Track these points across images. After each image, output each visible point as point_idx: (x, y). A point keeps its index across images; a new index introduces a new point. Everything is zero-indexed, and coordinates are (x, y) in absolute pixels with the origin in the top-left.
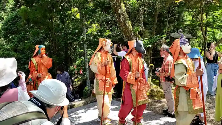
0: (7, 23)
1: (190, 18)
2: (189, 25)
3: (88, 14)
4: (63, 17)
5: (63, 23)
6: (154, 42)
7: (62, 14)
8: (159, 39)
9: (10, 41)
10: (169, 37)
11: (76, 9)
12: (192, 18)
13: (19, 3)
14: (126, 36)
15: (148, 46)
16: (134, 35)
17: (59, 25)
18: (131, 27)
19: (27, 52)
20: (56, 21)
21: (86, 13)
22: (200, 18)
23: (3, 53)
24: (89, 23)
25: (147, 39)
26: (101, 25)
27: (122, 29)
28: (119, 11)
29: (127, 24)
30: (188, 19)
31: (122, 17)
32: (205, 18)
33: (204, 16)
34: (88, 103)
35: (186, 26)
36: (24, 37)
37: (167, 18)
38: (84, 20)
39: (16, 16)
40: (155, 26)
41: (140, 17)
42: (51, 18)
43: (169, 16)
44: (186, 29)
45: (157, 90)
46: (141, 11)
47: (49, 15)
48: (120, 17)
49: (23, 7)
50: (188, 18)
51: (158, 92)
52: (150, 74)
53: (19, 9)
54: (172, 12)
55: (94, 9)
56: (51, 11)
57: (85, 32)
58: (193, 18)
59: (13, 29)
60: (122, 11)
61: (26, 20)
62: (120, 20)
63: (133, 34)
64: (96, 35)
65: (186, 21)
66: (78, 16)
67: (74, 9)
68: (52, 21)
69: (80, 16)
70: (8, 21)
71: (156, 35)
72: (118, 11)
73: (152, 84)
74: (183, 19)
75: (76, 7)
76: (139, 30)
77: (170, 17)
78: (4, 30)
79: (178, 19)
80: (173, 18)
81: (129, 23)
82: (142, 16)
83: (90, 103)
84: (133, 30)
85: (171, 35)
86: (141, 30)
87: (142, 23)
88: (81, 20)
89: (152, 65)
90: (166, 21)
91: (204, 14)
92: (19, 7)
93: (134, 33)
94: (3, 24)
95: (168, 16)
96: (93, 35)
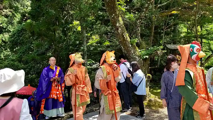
0: (14, 35)
1: (185, 30)
2: (184, 37)
3: (88, 27)
4: (65, 29)
5: (65, 35)
6: (151, 53)
7: (65, 27)
8: (156, 51)
9: (16, 52)
10: (166, 48)
11: (78, 22)
12: (188, 30)
13: (25, 18)
14: (124, 48)
15: (145, 57)
16: (132, 46)
17: (61, 37)
18: (129, 39)
19: (30, 63)
20: (59, 33)
21: (87, 26)
22: (195, 30)
23: (9, 64)
24: (89, 34)
25: (144, 50)
26: (101, 37)
27: (120, 40)
28: (118, 25)
29: (125, 36)
30: (183, 31)
31: (120, 29)
32: (200, 30)
33: (199, 28)
34: (87, 113)
35: (181, 38)
36: (29, 48)
37: (163, 30)
38: (85, 32)
39: (22, 29)
40: (152, 38)
41: (137, 30)
42: (54, 31)
43: (165, 28)
44: (182, 41)
45: (155, 100)
46: (138, 24)
47: (52, 28)
48: (118, 29)
49: (29, 21)
50: (183, 29)
51: (156, 102)
52: (148, 84)
53: (25, 23)
54: (168, 24)
55: (94, 22)
56: (54, 24)
57: (85, 43)
58: (189, 30)
59: (19, 41)
60: (120, 24)
61: (31, 33)
62: (119, 32)
63: (130, 46)
64: (96, 46)
65: (181, 33)
66: (79, 29)
67: (76, 23)
68: (55, 33)
69: (81, 28)
70: (15, 34)
71: (153, 46)
72: (116, 24)
73: (150, 93)
74: (179, 31)
75: (78, 20)
76: (136, 41)
77: (166, 29)
78: (10, 42)
79: (174, 31)
80: (169, 30)
81: (127, 35)
82: (139, 29)
83: (89, 113)
84: (130, 42)
85: (167, 47)
86: (139, 41)
87: (139, 35)
88: (82, 32)
89: (149, 75)
90: (163, 33)
91: (199, 26)
92: (25, 21)
93: (132, 44)
94: (10, 36)
95: (164, 28)
96: (93, 46)
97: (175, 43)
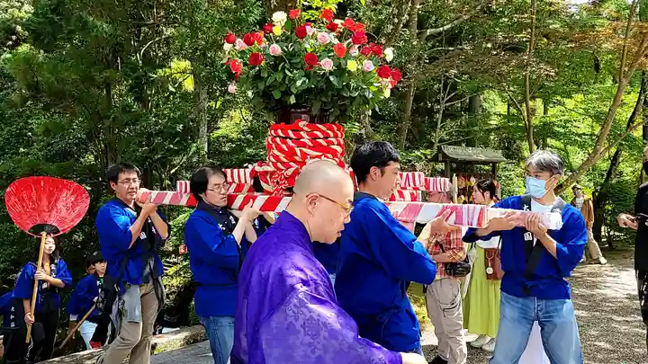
1: (502, 108)
2: (499, 127)
8: (410, 161)
10: (440, 155)
11: (185, 64)
12: (508, 108)
13: (14, 37)
24: (220, 104)
30: (496, 110)
34: (196, 341)
35: (490, 130)
36: (20, 135)
37: (438, 102)
38: (205, 96)
40: (406, 125)
42: (108, 87)
43: (446, 99)
44: (492, 137)
47: (99, 77)
49: (24, 48)
50: (495, 105)
53: (10, 53)
54: (454, 88)
56: (110, 65)
57: (204, 129)
58: (511, 108)
61: (29, 87)
64: (240, 140)
65: (490, 115)
66: (189, 85)
67: (179, 65)
68: (108, 92)
69: (196, 83)
74: (484, 110)
75: (185, 57)
76: (356, 131)
77: (446, 102)
79: (470, 108)
80: (457, 104)
83: (204, 340)
85: (446, 152)
86: (363, 131)
88: (196, 94)
90: (438, 111)
92: (13, 47)
95: (443, 99)
96: (231, 141)
97: (470, 144)
